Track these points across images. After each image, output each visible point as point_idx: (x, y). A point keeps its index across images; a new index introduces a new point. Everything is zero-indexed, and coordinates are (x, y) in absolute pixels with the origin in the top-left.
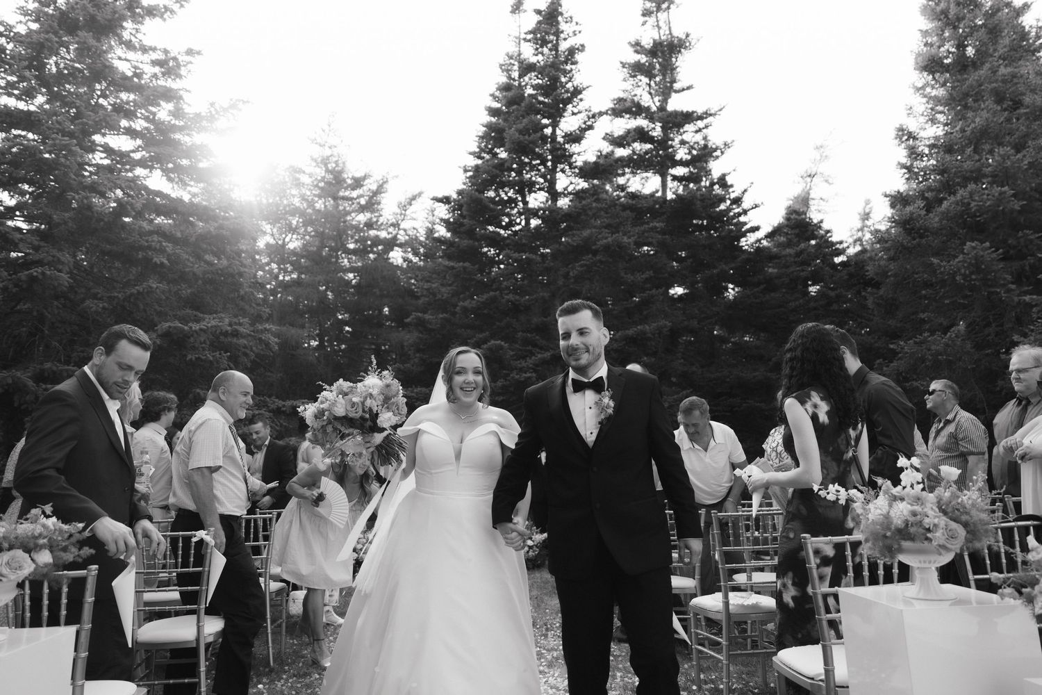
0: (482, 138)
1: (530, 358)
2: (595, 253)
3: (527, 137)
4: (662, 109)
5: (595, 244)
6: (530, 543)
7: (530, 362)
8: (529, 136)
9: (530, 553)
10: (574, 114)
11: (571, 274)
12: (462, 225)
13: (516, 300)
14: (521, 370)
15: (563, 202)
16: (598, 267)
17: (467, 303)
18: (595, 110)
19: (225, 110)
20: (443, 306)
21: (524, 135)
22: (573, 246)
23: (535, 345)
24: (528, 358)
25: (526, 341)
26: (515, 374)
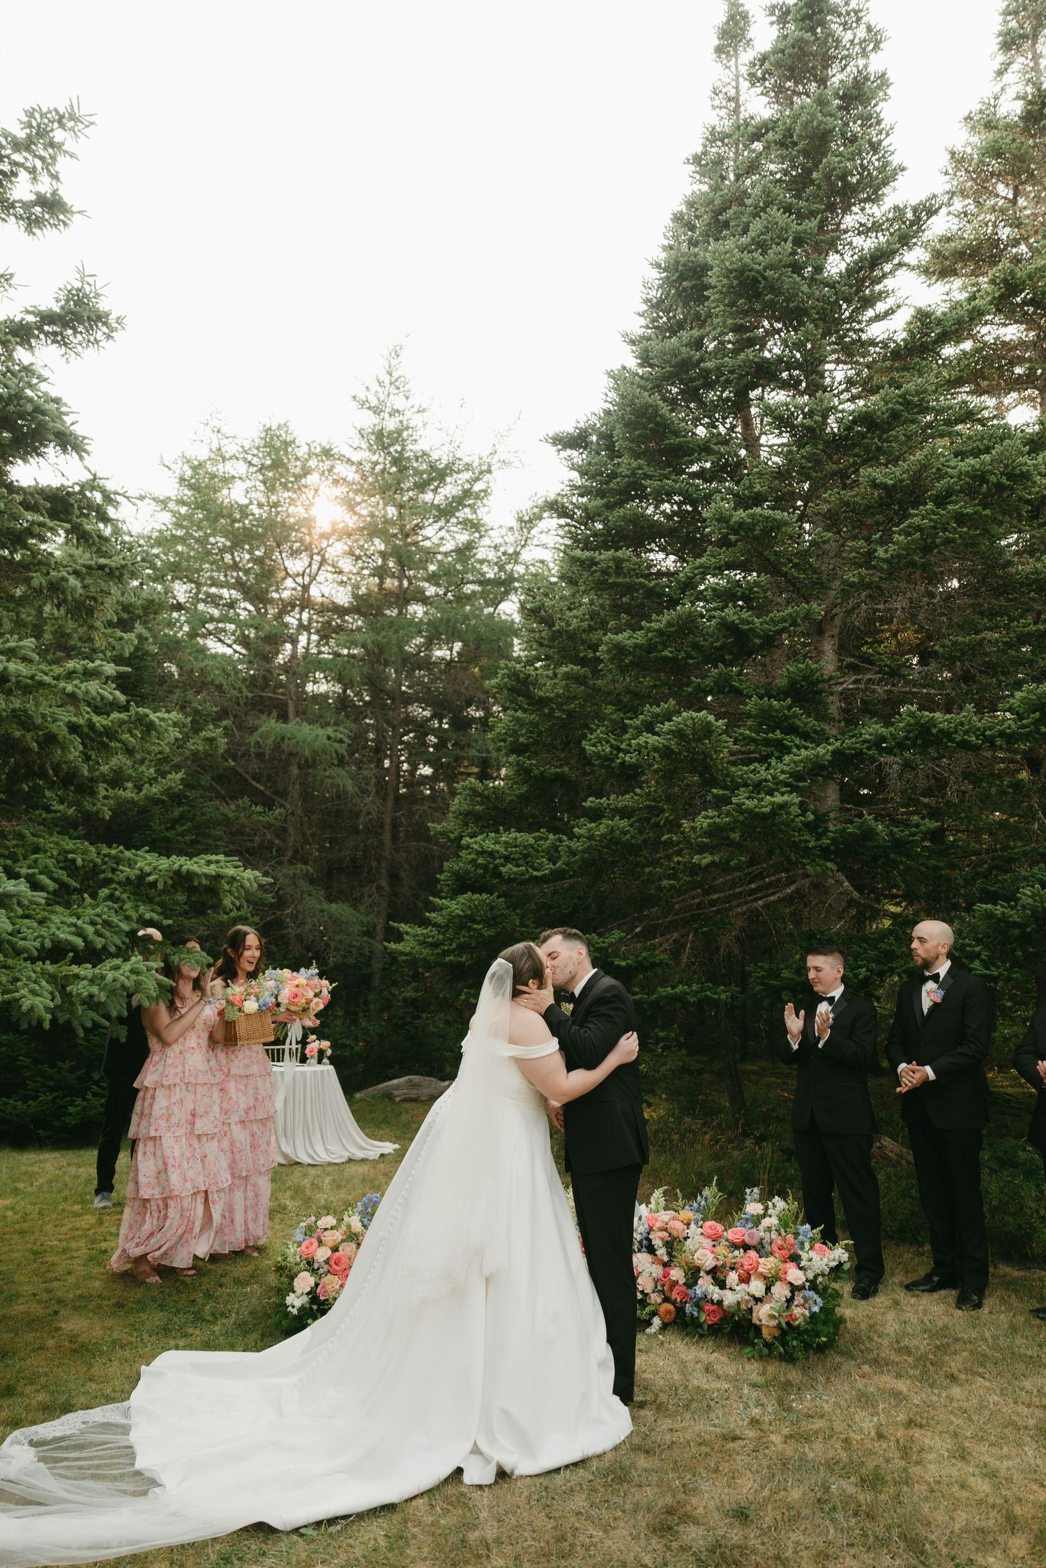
0: (657, 305)
1: (780, 759)
6: (796, 1275)
7: (780, 768)
8: (764, 253)
11: (881, 552)
13: (743, 621)
14: (758, 788)
17: (622, 637)
22: (884, 486)
23: (791, 730)
24: (773, 762)
25: (768, 719)
26: (742, 798)
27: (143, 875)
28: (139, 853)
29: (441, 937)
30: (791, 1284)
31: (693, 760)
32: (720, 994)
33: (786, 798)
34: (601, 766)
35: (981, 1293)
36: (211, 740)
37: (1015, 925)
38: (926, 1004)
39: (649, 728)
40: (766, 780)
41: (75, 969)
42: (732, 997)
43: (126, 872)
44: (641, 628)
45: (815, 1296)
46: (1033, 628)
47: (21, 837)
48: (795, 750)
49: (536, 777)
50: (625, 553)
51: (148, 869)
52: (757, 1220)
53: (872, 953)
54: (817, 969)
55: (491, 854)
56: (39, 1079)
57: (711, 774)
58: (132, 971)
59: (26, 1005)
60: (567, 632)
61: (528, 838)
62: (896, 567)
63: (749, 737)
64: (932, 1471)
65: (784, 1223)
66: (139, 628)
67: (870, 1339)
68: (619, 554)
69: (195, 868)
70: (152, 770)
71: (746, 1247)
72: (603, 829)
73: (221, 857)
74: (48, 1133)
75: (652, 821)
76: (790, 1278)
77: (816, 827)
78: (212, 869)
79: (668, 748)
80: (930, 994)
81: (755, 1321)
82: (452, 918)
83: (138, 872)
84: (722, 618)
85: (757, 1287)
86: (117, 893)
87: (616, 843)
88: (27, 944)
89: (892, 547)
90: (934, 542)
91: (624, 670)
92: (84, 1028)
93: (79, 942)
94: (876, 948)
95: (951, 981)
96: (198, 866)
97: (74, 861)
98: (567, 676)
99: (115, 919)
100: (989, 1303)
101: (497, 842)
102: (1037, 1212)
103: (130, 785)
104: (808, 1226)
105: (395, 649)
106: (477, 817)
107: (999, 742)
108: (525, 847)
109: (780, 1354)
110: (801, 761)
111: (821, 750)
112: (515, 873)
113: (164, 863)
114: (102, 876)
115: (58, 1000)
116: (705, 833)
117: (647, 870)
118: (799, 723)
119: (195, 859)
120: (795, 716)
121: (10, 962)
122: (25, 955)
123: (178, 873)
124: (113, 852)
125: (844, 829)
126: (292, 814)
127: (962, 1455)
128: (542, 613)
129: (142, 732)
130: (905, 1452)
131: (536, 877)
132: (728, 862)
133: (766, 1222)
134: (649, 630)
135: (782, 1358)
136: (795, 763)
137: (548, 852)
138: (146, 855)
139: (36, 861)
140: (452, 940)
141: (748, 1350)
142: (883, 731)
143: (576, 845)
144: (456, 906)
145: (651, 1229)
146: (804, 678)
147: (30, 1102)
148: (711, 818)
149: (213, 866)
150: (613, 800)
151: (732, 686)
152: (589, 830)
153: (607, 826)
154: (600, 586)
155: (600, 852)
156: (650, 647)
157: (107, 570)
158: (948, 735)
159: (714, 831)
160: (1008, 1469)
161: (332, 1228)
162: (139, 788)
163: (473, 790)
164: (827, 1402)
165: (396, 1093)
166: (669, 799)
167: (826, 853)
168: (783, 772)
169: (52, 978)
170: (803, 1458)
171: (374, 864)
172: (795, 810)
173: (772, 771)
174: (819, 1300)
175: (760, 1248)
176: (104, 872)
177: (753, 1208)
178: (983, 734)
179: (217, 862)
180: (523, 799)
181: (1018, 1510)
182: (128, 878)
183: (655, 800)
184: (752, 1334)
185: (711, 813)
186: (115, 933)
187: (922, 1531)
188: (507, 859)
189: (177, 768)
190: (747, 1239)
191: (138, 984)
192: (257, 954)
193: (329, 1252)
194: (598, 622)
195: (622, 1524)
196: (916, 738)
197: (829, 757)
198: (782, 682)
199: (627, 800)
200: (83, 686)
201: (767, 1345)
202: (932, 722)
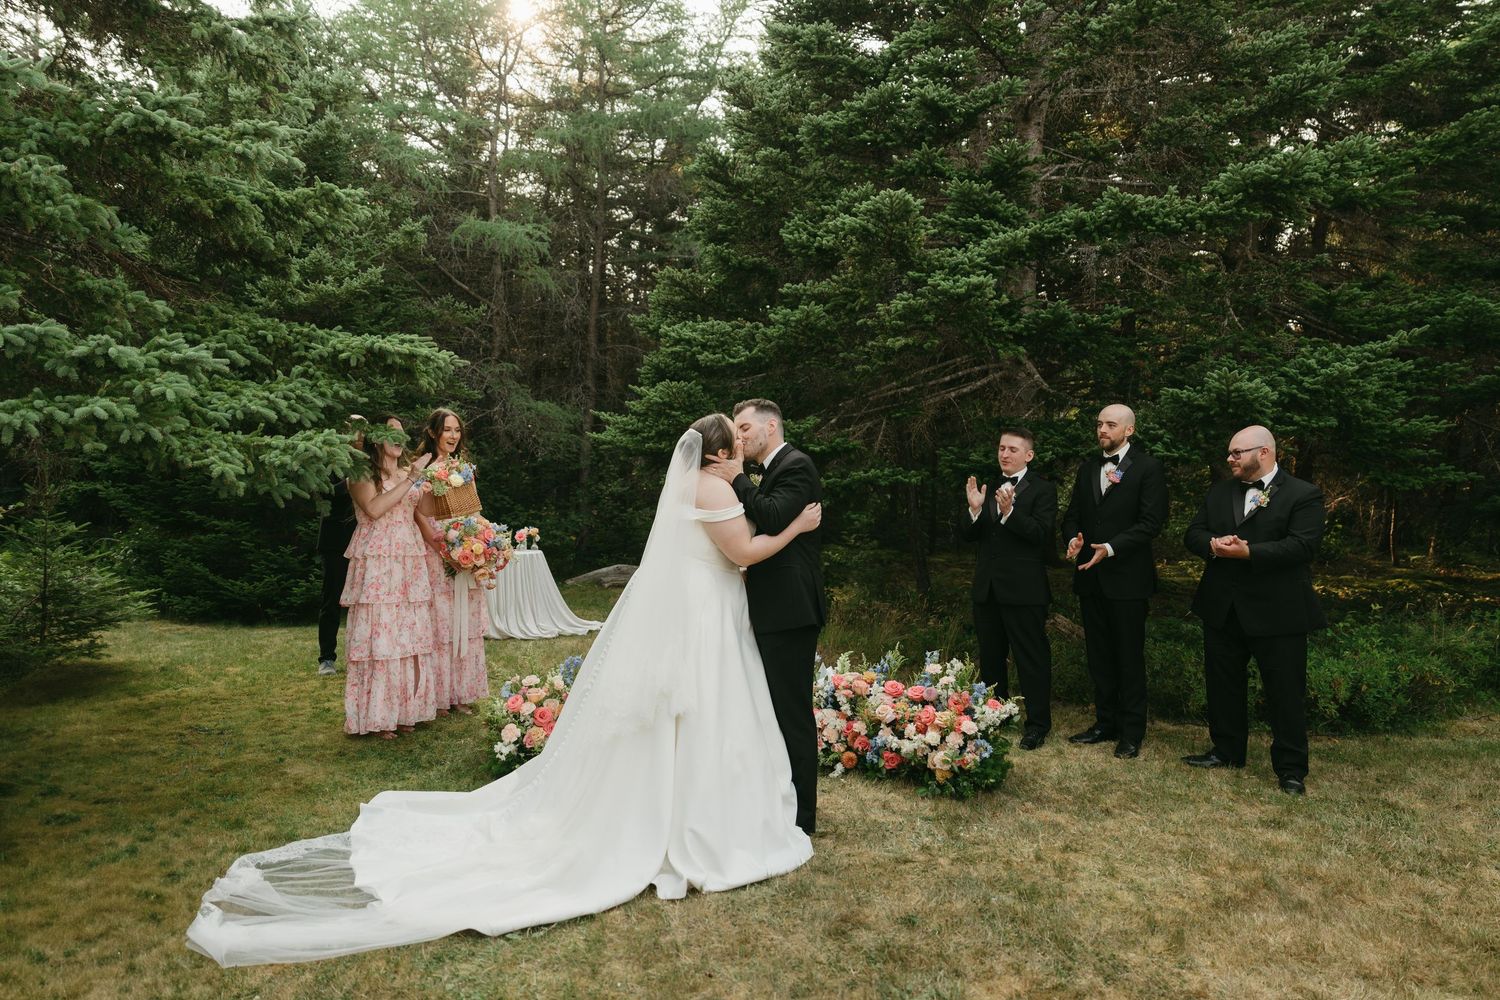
1: (978, 243)
6: (969, 726)
7: (977, 251)
9: (969, 757)
11: (1093, 24)
13: (943, 99)
14: (954, 270)
17: (824, 118)
23: (991, 214)
24: (971, 246)
25: (968, 204)
26: (939, 281)
27: (336, 353)
28: (333, 332)
29: (640, 425)
30: (964, 734)
31: (890, 243)
32: (910, 478)
33: (982, 278)
34: (799, 254)
35: (1138, 744)
36: (410, 234)
37: (1200, 408)
38: (1105, 484)
39: (846, 210)
40: (963, 263)
41: (267, 439)
42: (922, 480)
43: (319, 349)
44: (843, 108)
45: (986, 744)
46: (1244, 108)
47: (209, 312)
48: (993, 234)
49: (734, 266)
50: (827, 26)
51: (340, 347)
52: (935, 679)
53: (1058, 438)
54: (1010, 447)
55: (689, 342)
56: (263, 562)
57: (908, 258)
58: (324, 442)
59: (216, 470)
60: (767, 113)
61: (726, 326)
62: (1108, 40)
63: (948, 222)
64: (1084, 886)
65: (961, 681)
66: (330, 115)
67: (1034, 781)
68: (822, 27)
69: (388, 346)
70: (352, 264)
71: (924, 703)
72: (797, 314)
73: (415, 337)
74: (275, 612)
75: (848, 307)
76: (964, 728)
77: (1009, 311)
78: (406, 348)
79: (865, 229)
80: (1108, 475)
81: (930, 766)
82: (651, 406)
83: (331, 350)
84: (922, 96)
85: (933, 737)
86: (311, 370)
87: (811, 330)
88: (218, 414)
89: (1105, 17)
90: (1150, 12)
91: (824, 152)
92: (285, 500)
93: (273, 415)
94: (1063, 434)
95: (1130, 463)
96: (393, 344)
97: (264, 338)
98: (766, 160)
99: (309, 395)
100: (1144, 753)
101: (695, 331)
102: (1195, 674)
103: (330, 278)
104: (983, 684)
105: (596, 145)
106: (676, 307)
107: (1199, 224)
108: (723, 335)
109: (951, 794)
110: (999, 244)
111: (1019, 233)
112: (712, 360)
113: (356, 341)
114: (295, 354)
115: (251, 469)
116: (899, 316)
117: (841, 355)
118: (998, 206)
119: (388, 338)
120: (997, 201)
121: (200, 430)
122: (216, 425)
123: (370, 351)
124: (306, 330)
125: (1038, 314)
126: (498, 314)
127: (1112, 874)
128: (742, 92)
129: (329, 208)
130: (1060, 871)
131: (732, 364)
132: (921, 346)
133: (944, 680)
134: (851, 109)
135: (952, 796)
136: (993, 246)
137: (745, 341)
138: (340, 334)
139: (225, 336)
140: (651, 427)
141: (922, 790)
142: (1082, 213)
143: (771, 331)
144: (654, 394)
145: (836, 688)
146: (1009, 160)
147: (256, 583)
148: (906, 300)
149: (406, 345)
150: (809, 286)
151: (934, 167)
152: (785, 315)
153: (803, 311)
154: (802, 64)
155: (796, 338)
156: (851, 129)
157: (275, 24)
158: (1148, 217)
159: (910, 314)
160: (1152, 884)
161: (536, 686)
162: (339, 282)
163: (671, 278)
164: (992, 832)
165: (605, 579)
166: (865, 285)
167: (1018, 338)
168: (979, 255)
169: (244, 448)
170: (967, 877)
171: (580, 365)
172: (990, 292)
173: (969, 254)
174: (989, 747)
175: (937, 703)
176: (297, 349)
177: (932, 668)
178: (1184, 217)
179: (412, 341)
180: (721, 288)
181: (1158, 916)
182: (321, 356)
183: (851, 286)
184: (926, 777)
185: (905, 295)
186: (310, 409)
187: (1072, 934)
188: (704, 347)
189: (377, 262)
190: (925, 695)
191: (331, 455)
192: (457, 435)
193: (534, 707)
194: (799, 103)
195: (801, 930)
196: (1116, 220)
197: (1026, 240)
198: (984, 165)
199: (823, 286)
200: (254, 147)
201: (939, 785)
202: (1133, 204)
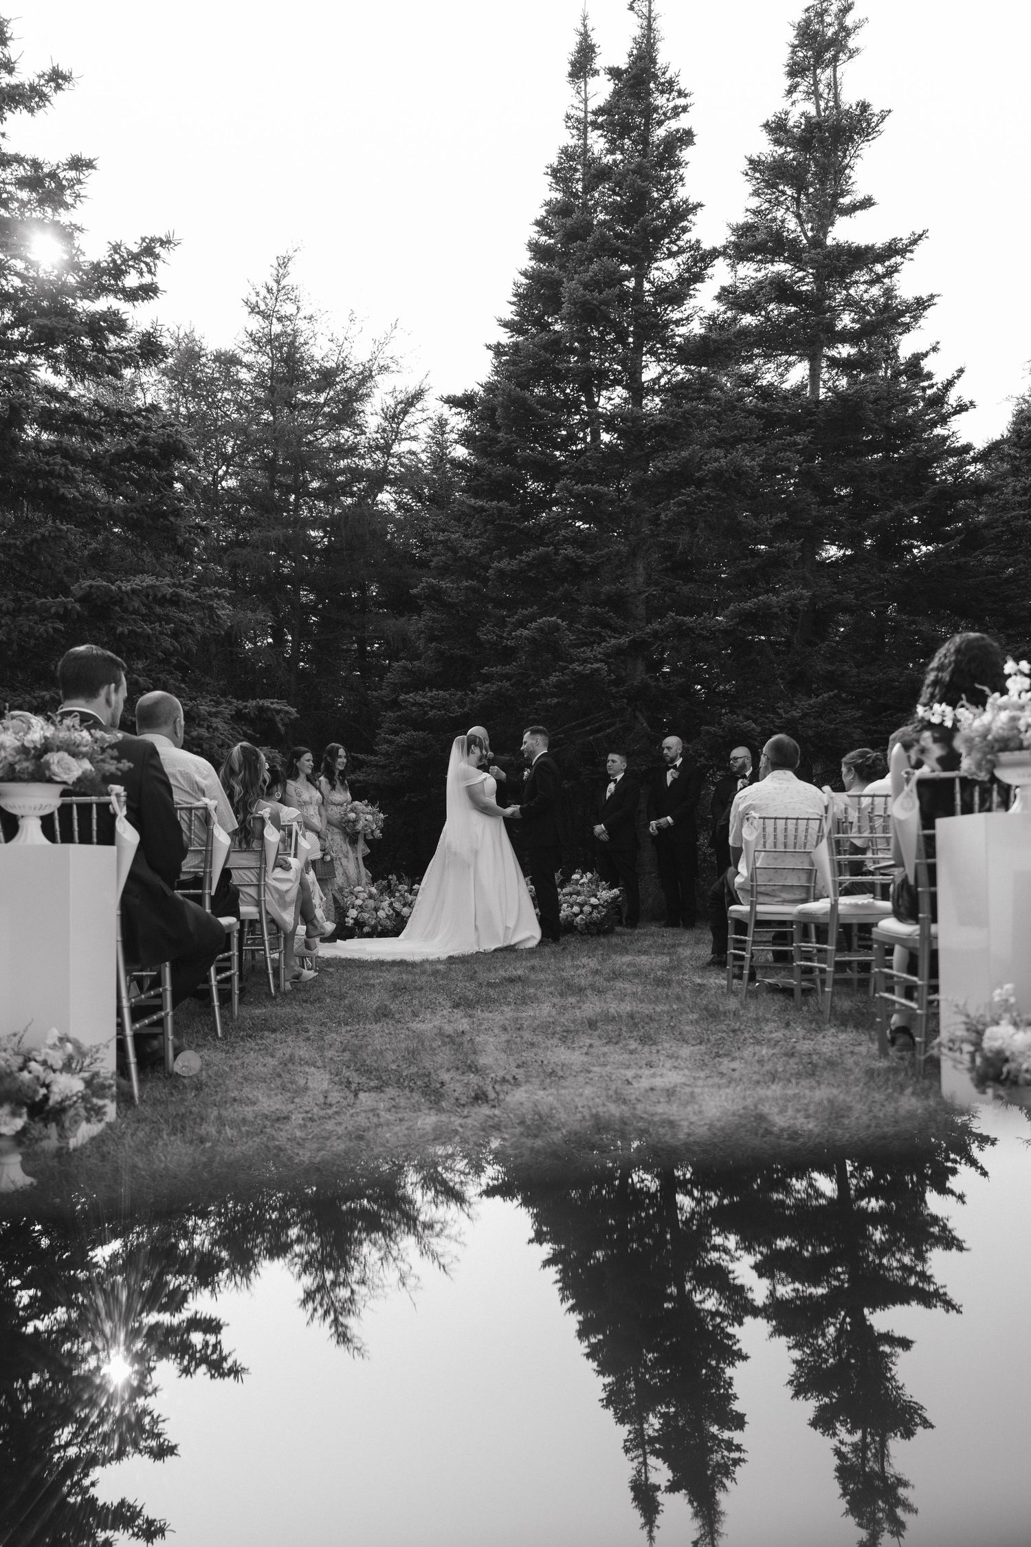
1: (599, 644)
2: (700, 483)
3: (596, 294)
4: (817, 242)
5: (700, 469)
7: (598, 650)
9: (594, 916)
10: (672, 255)
11: (663, 516)
12: (494, 441)
13: (578, 557)
14: (585, 661)
15: (653, 404)
16: (704, 506)
17: (503, 564)
18: (706, 246)
19: (136, 257)
20: (469, 568)
21: (592, 291)
23: (607, 626)
24: (595, 646)
25: (594, 619)
26: (576, 667)
31: (548, 645)
33: (599, 665)
34: (490, 647)
37: (722, 737)
38: (669, 779)
39: (522, 624)
40: (590, 657)
44: (516, 559)
48: (609, 639)
49: (448, 657)
50: (504, 504)
52: (577, 882)
54: (613, 761)
55: (421, 704)
57: (558, 653)
61: (445, 694)
63: (582, 631)
65: (591, 881)
71: (572, 894)
72: (494, 688)
73: (276, 700)
75: (524, 682)
76: (592, 903)
77: (617, 683)
78: (276, 707)
79: (534, 638)
80: (671, 775)
82: (399, 748)
84: (566, 555)
87: (502, 696)
89: (670, 513)
91: (505, 586)
95: (682, 768)
101: (425, 697)
107: (718, 635)
108: (445, 700)
110: (611, 646)
111: (623, 639)
112: (436, 715)
113: (248, 703)
116: (554, 686)
118: (612, 622)
120: (610, 617)
134: (521, 561)
135: (586, 935)
136: (608, 647)
137: (458, 703)
140: (395, 763)
142: (657, 627)
143: (477, 697)
144: (400, 740)
146: (616, 594)
148: (558, 677)
150: (500, 669)
151: (572, 596)
152: (486, 688)
153: (497, 685)
155: (492, 701)
156: (521, 572)
158: (691, 630)
159: (560, 685)
163: (405, 668)
166: (533, 668)
167: (623, 696)
168: (600, 652)
172: (604, 673)
173: (594, 651)
183: (525, 669)
185: (557, 674)
188: (432, 707)
194: (486, 551)
196: (675, 631)
197: (627, 644)
198: (603, 596)
199: (507, 669)
202: (683, 623)
